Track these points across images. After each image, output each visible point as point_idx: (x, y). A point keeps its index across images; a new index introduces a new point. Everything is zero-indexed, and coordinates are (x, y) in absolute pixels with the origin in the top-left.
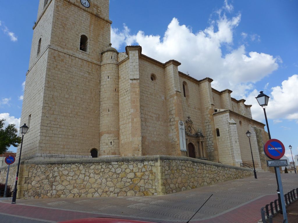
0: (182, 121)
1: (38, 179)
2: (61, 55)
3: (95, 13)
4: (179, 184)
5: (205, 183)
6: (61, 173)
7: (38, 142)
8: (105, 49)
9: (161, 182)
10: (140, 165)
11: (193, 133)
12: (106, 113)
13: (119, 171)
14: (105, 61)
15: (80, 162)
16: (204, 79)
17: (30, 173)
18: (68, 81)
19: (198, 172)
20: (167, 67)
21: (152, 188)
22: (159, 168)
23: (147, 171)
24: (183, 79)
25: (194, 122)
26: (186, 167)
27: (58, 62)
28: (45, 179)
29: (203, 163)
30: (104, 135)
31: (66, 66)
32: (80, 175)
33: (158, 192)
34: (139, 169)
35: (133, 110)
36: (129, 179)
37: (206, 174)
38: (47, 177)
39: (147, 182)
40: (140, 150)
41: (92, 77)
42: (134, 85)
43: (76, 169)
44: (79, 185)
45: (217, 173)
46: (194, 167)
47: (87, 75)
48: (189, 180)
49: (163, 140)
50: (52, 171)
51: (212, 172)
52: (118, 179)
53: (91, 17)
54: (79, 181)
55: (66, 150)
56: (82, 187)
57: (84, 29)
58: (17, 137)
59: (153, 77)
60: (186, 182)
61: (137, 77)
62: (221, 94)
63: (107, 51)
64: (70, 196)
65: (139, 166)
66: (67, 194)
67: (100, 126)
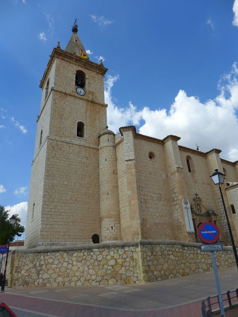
0: (186, 199)
1: (26, 268)
2: (59, 144)
3: (90, 99)
4: (165, 271)
5: (201, 270)
6: (46, 262)
7: (39, 230)
8: (102, 132)
9: (142, 269)
10: (121, 251)
11: (204, 211)
12: (105, 197)
13: (100, 258)
14: (102, 144)
15: (64, 250)
16: (211, 151)
17: (20, 262)
18: (67, 168)
19: (190, 257)
20: (165, 143)
21: (134, 276)
22: (140, 253)
23: (127, 257)
24: (186, 153)
25: (203, 200)
26: (173, 252)
27: (56, 151)
28: (33, 268)
29: (197, 247)
30: (104, 220)
31: (64, 154)
32: (64, 263)
33: (140, 280)
34: (120, 255)
35: (130, 192)
36: (110, 266)
37: (202, 259)
38: (34, 266)
39: (128, 270)
40: (140, 234)
41: (90, 162)
42: (129, 166)
43: (60, 257)
44: (63, 274)
45: (217, 258)
46: (184, 251)
47: (84, 160)
48: (178, 266)
49: (167, 222)
50: (38, 260)
51: (209, 257)
52: (100, 266)
53: (86, 104)
54: (63, 269)
55: (67, 237)
56: (66, 275)
57: (81, 116)
58: (20, 226)
59: (151, 156)
60: (173, 269)
61: (133, 157)
62: (235, 165)
63: (104, 134)
64: (55, 285)
65: (120, 253)
66: (52, 283)
67: (101, 210)
